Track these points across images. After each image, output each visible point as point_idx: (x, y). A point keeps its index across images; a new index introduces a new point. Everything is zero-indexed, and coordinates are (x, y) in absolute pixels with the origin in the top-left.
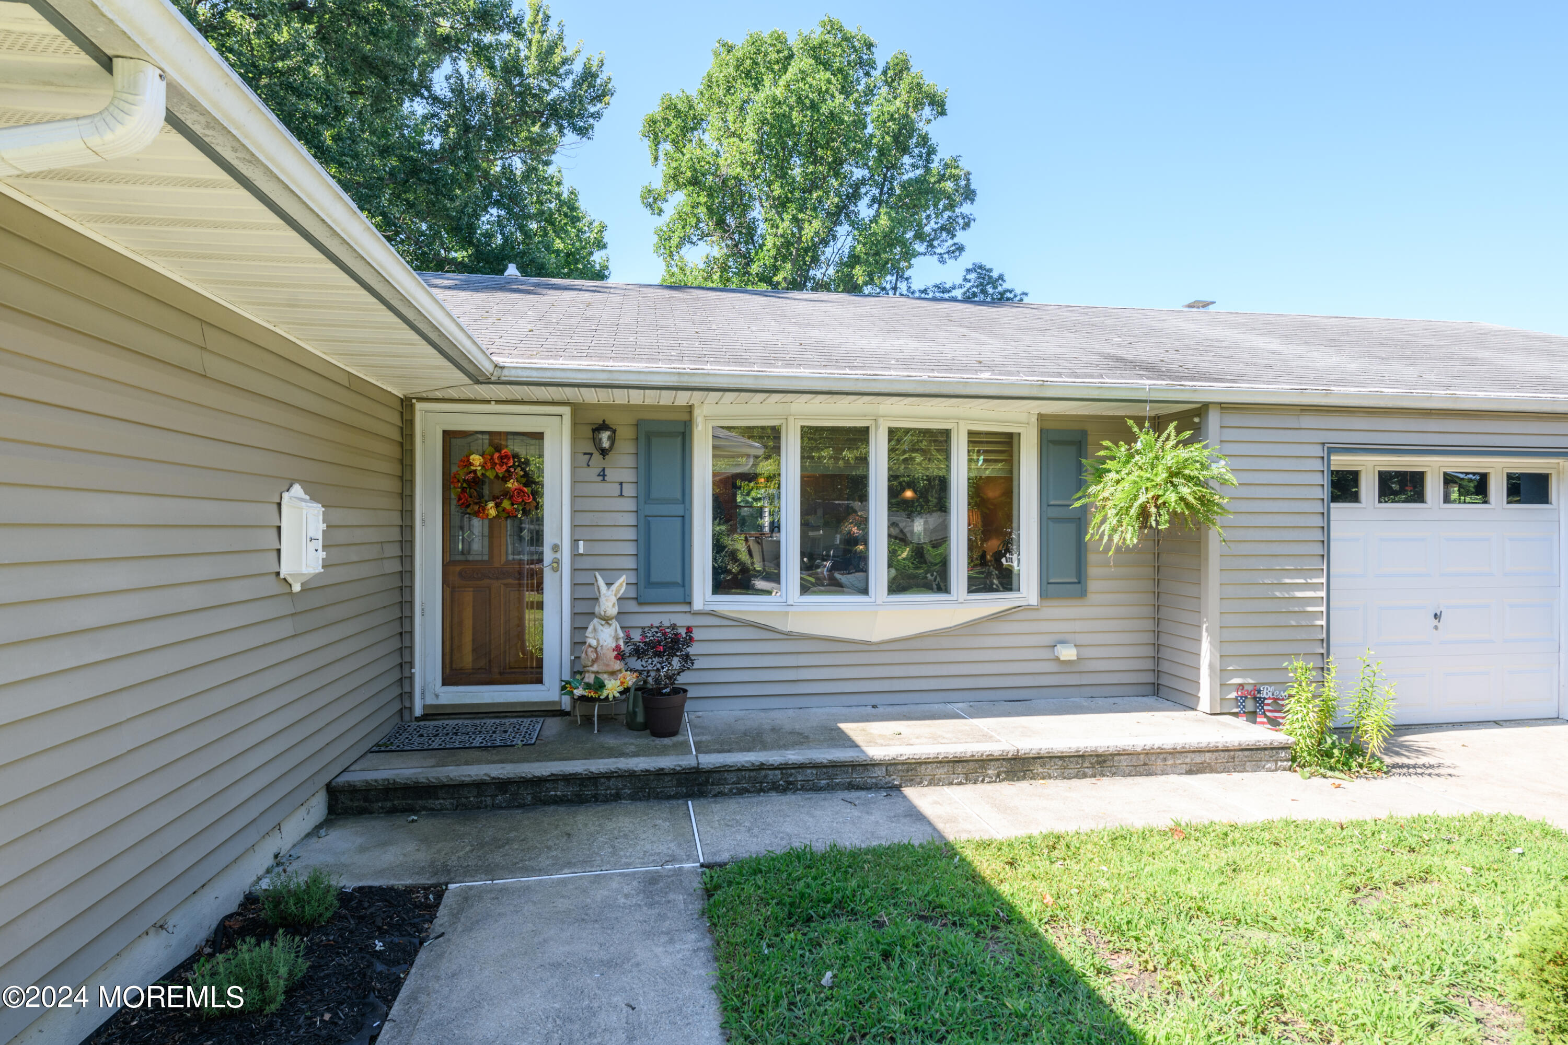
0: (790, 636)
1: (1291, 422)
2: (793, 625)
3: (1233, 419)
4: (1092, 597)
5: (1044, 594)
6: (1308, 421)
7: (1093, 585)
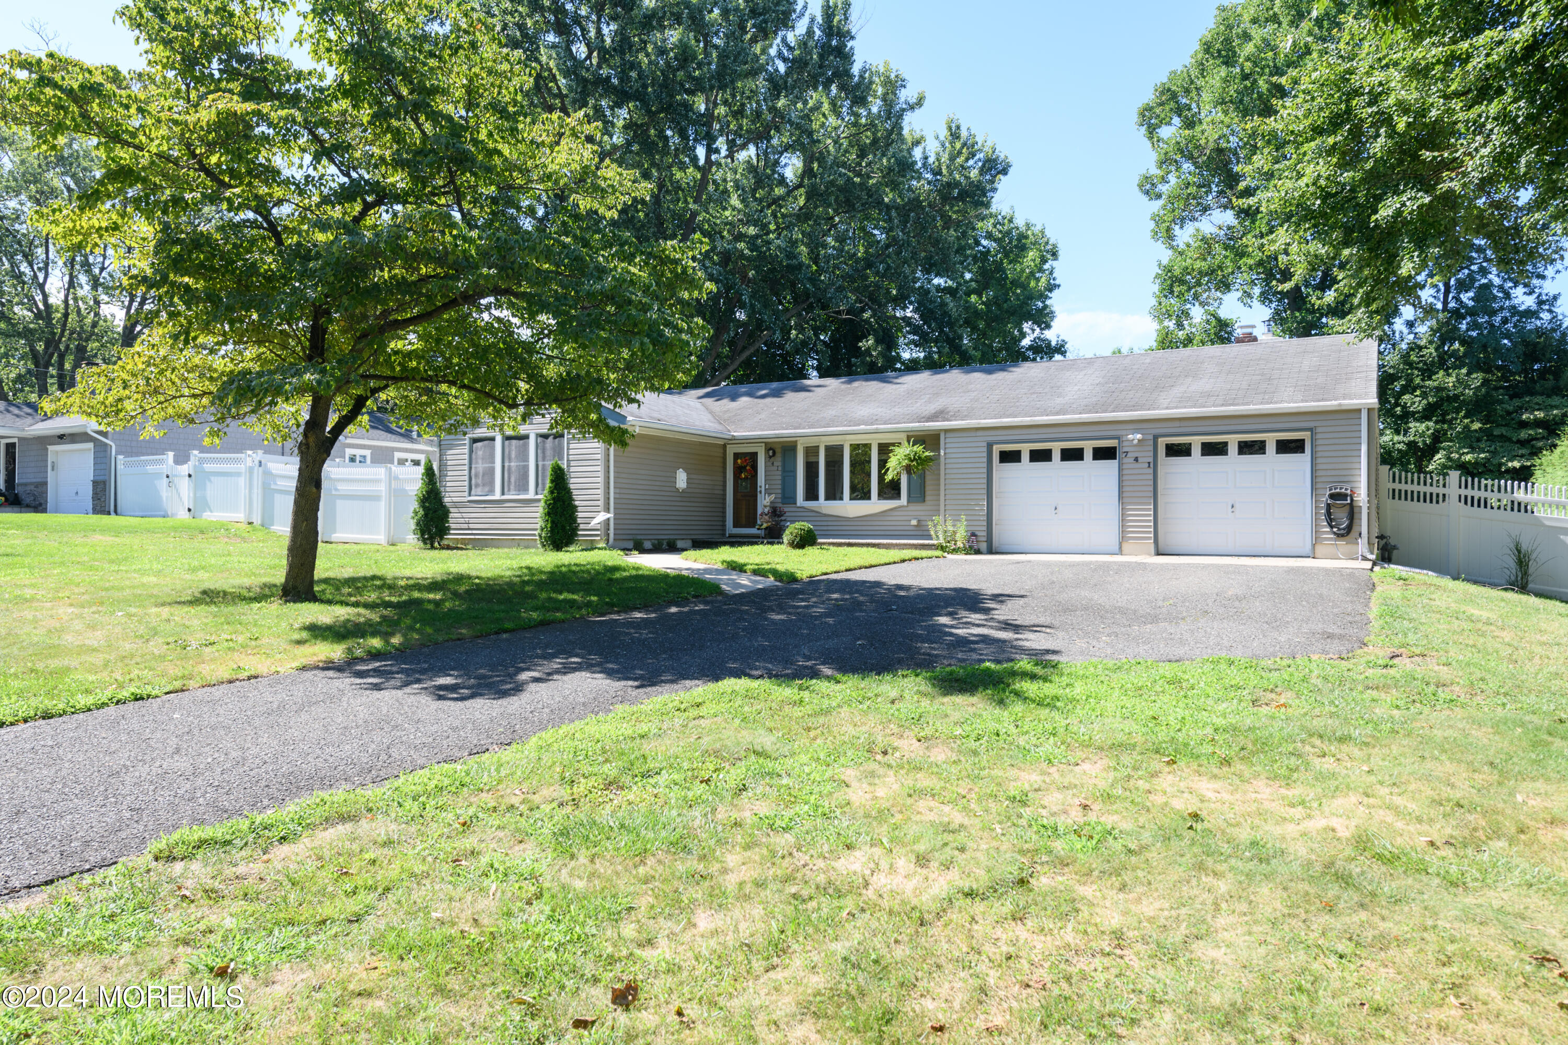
0: (826, 515)
1: (973, 434)
2: (824, 511)
3: (948, 435)
4: (927, 503)
5: (909, 502)
6: (980, 433)
7: (927, 498)
